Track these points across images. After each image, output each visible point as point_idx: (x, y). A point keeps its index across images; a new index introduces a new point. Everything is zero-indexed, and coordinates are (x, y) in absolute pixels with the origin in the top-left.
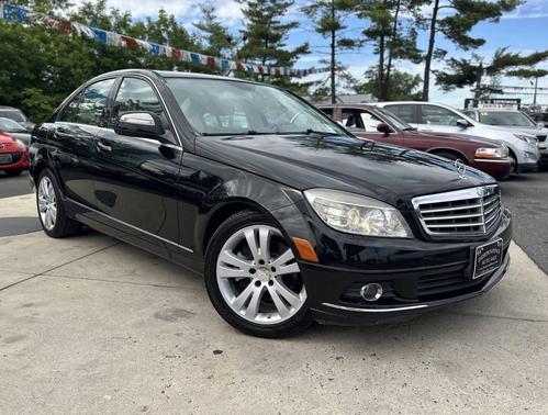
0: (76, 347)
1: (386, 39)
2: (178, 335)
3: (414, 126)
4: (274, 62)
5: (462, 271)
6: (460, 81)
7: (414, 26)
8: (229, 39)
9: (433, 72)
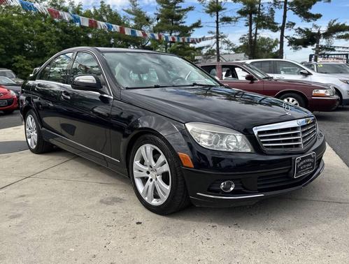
0: (52, 221)
1: (253, 16)
2: (115, 213)
3: (271, 75)
4: (177, 34)
5: (287, 173)
6: (305, 43)
7: (272, 7)
8: (148, 20)
9: (286, 37)
